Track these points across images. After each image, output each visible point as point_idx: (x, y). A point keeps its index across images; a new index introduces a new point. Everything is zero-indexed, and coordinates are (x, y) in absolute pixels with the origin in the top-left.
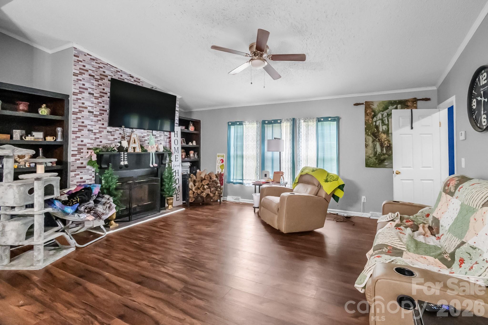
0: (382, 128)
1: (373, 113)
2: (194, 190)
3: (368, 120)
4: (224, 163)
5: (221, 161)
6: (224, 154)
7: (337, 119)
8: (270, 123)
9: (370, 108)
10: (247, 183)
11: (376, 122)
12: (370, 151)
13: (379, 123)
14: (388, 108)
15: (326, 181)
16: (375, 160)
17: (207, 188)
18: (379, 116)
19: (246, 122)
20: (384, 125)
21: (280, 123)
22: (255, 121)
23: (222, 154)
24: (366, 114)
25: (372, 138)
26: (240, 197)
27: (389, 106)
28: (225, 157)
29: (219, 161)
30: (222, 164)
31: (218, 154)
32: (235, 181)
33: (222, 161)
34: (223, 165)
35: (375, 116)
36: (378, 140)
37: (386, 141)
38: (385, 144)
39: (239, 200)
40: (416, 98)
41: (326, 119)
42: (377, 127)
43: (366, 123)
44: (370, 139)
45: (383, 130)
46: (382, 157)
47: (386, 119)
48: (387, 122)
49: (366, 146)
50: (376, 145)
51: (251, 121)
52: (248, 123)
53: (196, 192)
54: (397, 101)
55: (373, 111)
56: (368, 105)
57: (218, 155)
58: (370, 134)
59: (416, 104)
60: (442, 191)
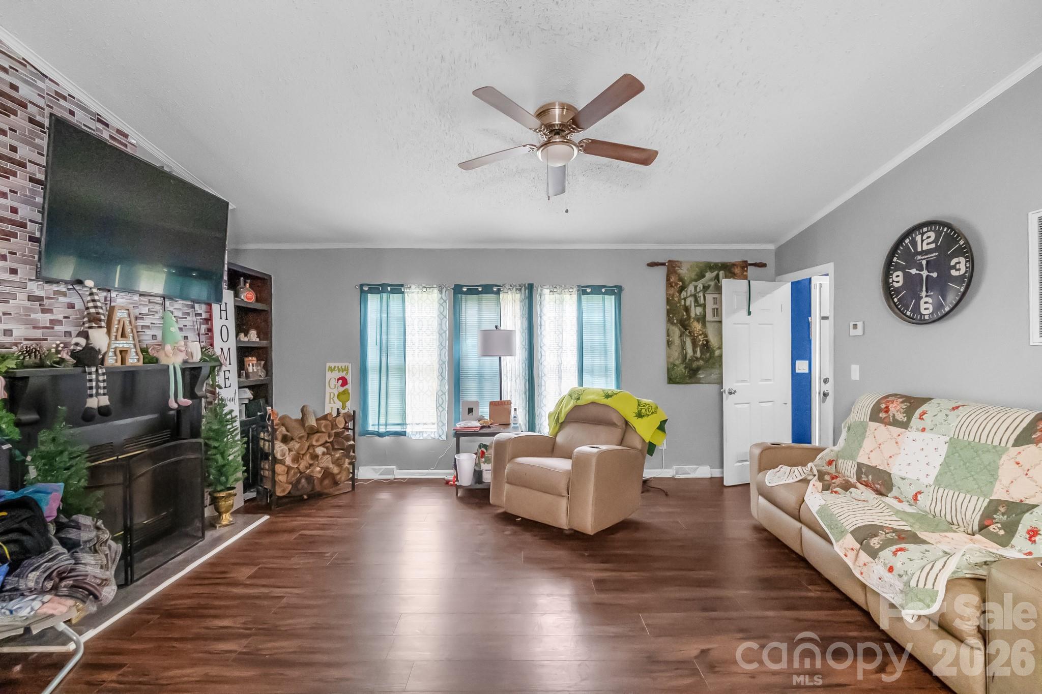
0: (696, 311)
1: (680, 283)
2: (288, 461)
3: (673, 296)
4: (349, 387)
5: (340, 382)
6: (347, 364)
7: (616, 291)
8: (472, 291)
9: (675, 272)
10: (417, 433)
11: (685, 299)
12: (676, 354)
13: (690, 301)
14: (704, 276)
15: (640, 415)
16: (684, 371)
17: (324, 454)
18: (691, 289)
19: (413, 287)
20: (697, 306)
21: (498, 293)
22: (435, 286)
23: (344, 365)
24: (669, 285)
25: (680, 329)
26: (394, 467)
27: (707, 272)
28: (350, 371)
29: (333, 382)
30: (342, 389)
31: (328, 365)
32: (382, 430)
33: (344, 382)
34: (345, 392)
35: (682, 289)
36: (689, 332)
37: (700, 335)
38: (700, 341)
39: (393, 474)
40: (746, 261)
41: (597, 290)
42: (687, 309)
43: (668, 302)
44: (676, 331)
45: (696, 314)
46: (695, 365)
47: (701, 294)
48: (702, 302)
49: (669, 343)
50: (685, 342)
51: (424, 285)
52: (417, 290)
53: (296, 466)
54: (719, 263)
55: (681, 279)
56: (672, 267)
57: (330, 367)
58: (675, 321)
59: (747, 271)
60: (868, 420)
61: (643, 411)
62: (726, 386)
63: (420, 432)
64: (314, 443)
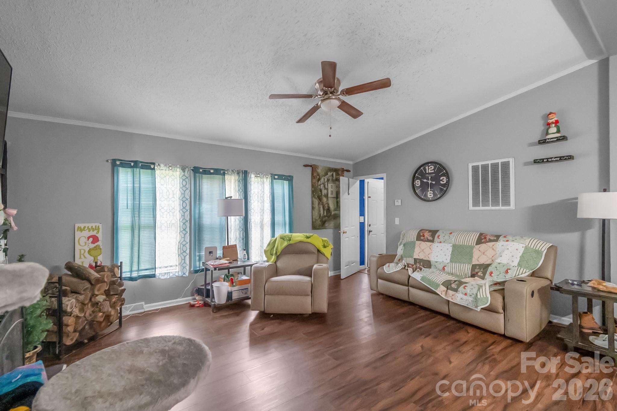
0: (324, 192)
1: (318, 177)
2: (76, 311)
3: (315, 183)
4: (99, 243)
5: (91, 239)
6: (97, 224)
7: (289, 179)
8: (206, 172)
9: (316, 171)
10: (165, 273)
11: (320, 185)
12: (316, 213)
13: (322, 186)
14: (327, 174)
15: (325, 247)
16: (320, 223)
18: (322, 180)
19: (162, 165)
20: (325, 189)
21: (224, 174)
22: (178, 166)
23: (94, 225)
24: (313, 177)
25: (318, 201)
26: (143, 303)
27: (329, 172)
28: (101, 230)
29: (83, 240)
30: (93, 246)
31: (77, 226)
32: (135, 275)
33: (95, 239)
34: (97, 248)
35: (319, 180)
36: (322, 203)
37: (326, 204)
38: (326, 207)
39: (143, 308)
40: (343, 169)
41: (281, 177)
42: (321, 191)
43: (313, 186)
44: (316, 201)
45: (324, 193)
46: (324, 219)
47: (326, 183)
48: (327, 187)
49: (313, 208)
50: (320, 208)
51: (170, 165)
52: (165, 168)
53: (82, 315)
54: (333, 168)
55: (318, 175)
56: (314, 168)
57: (78, 228)
58: (316, 197)
59: (344, 173)
60: (415, 240)
61: (326, 244)
62: (342, 230)
63: (168, 273)
64: (96, 293)
